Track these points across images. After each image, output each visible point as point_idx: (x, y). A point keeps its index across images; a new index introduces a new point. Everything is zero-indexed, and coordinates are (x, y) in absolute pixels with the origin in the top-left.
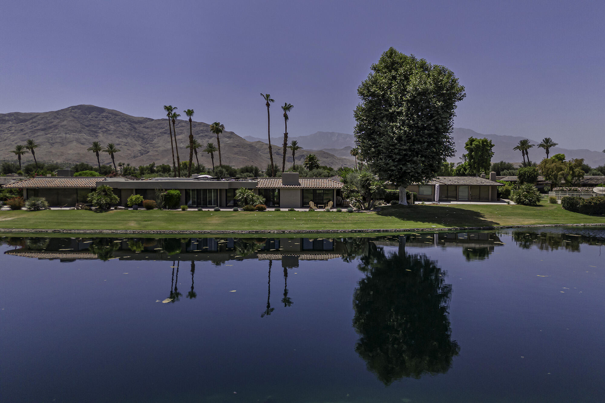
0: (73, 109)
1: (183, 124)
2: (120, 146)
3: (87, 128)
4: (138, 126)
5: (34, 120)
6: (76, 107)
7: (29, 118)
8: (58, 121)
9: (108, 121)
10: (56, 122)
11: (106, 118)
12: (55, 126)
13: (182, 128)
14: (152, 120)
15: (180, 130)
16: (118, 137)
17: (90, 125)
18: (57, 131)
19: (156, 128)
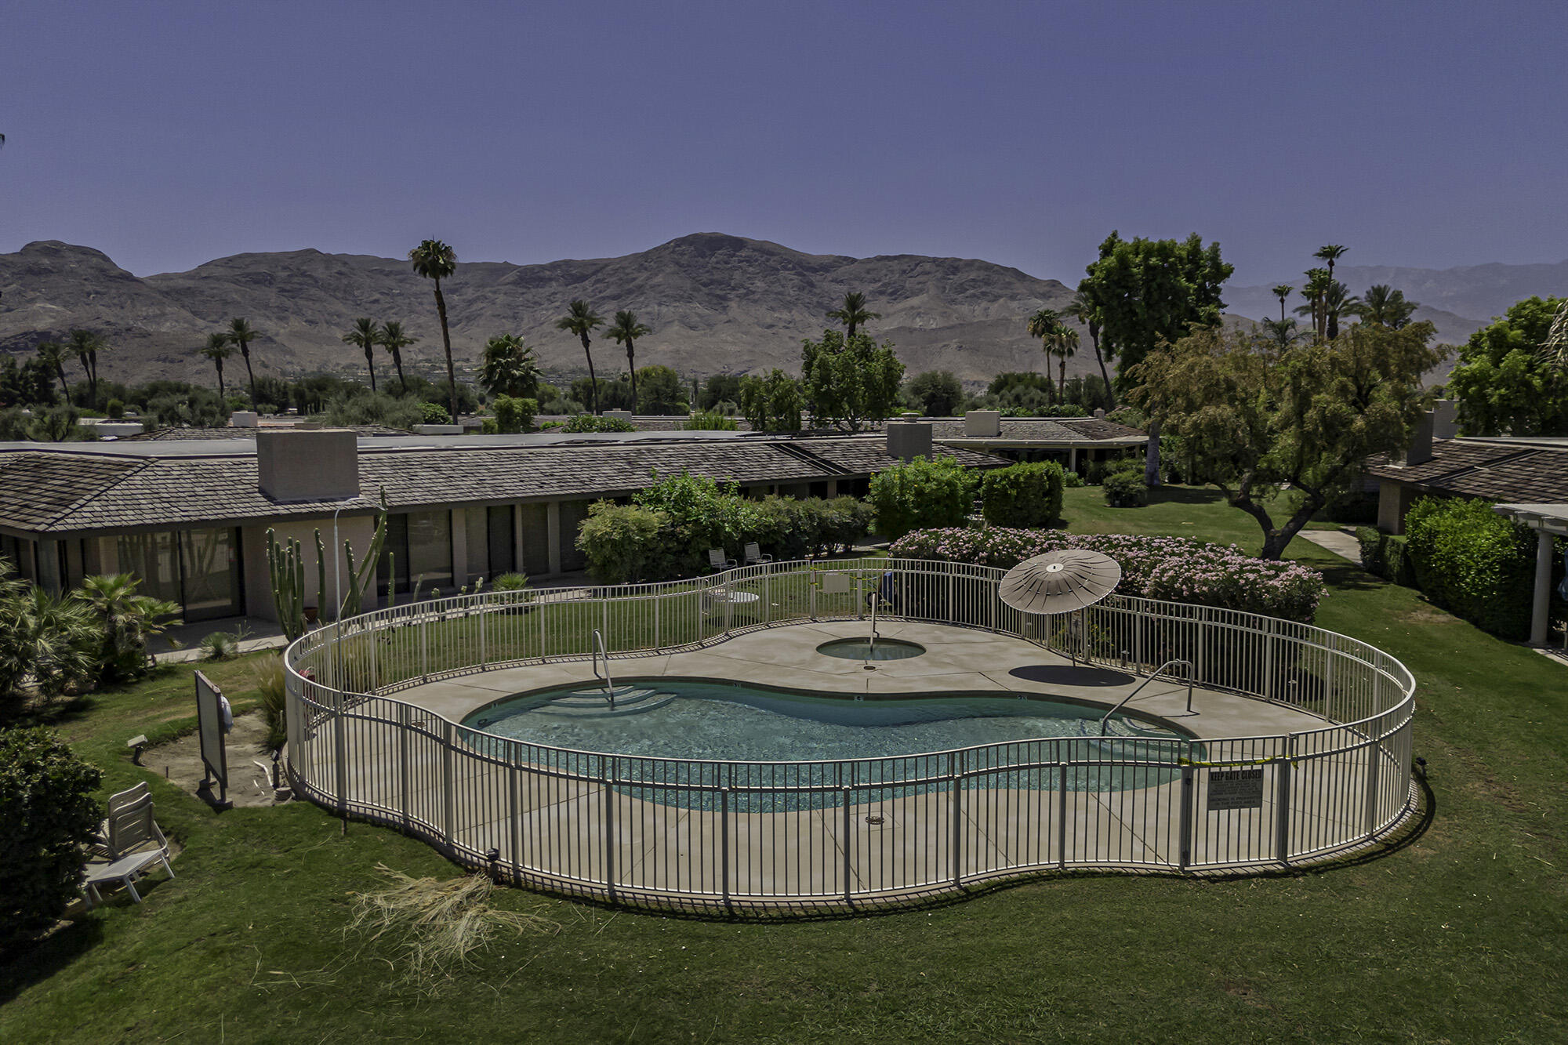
0: (679, 246)
1: (927, 266)
2: (774, 330)
3: (705, 290)
4: (818, 277)
5: (600, 276)
6: (680, 242)
7: (591, 270)
8: (644, 275)
9: (751, 269)
10: (642, 277)
11: (747, 261)
12: (640, 287)
13: (922, 278)
14: (854, 261)
15: (919, 283)
16: (772, 309)
17: (712, 282)
18: (642, 299)
19: (862, 280)
